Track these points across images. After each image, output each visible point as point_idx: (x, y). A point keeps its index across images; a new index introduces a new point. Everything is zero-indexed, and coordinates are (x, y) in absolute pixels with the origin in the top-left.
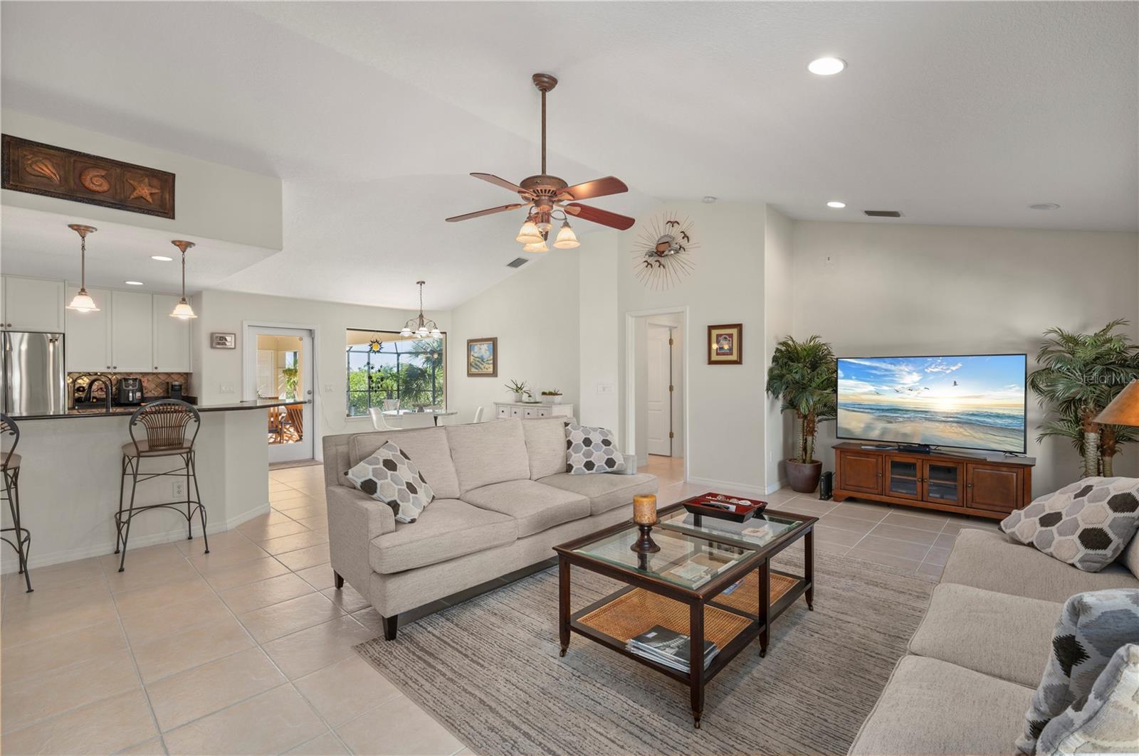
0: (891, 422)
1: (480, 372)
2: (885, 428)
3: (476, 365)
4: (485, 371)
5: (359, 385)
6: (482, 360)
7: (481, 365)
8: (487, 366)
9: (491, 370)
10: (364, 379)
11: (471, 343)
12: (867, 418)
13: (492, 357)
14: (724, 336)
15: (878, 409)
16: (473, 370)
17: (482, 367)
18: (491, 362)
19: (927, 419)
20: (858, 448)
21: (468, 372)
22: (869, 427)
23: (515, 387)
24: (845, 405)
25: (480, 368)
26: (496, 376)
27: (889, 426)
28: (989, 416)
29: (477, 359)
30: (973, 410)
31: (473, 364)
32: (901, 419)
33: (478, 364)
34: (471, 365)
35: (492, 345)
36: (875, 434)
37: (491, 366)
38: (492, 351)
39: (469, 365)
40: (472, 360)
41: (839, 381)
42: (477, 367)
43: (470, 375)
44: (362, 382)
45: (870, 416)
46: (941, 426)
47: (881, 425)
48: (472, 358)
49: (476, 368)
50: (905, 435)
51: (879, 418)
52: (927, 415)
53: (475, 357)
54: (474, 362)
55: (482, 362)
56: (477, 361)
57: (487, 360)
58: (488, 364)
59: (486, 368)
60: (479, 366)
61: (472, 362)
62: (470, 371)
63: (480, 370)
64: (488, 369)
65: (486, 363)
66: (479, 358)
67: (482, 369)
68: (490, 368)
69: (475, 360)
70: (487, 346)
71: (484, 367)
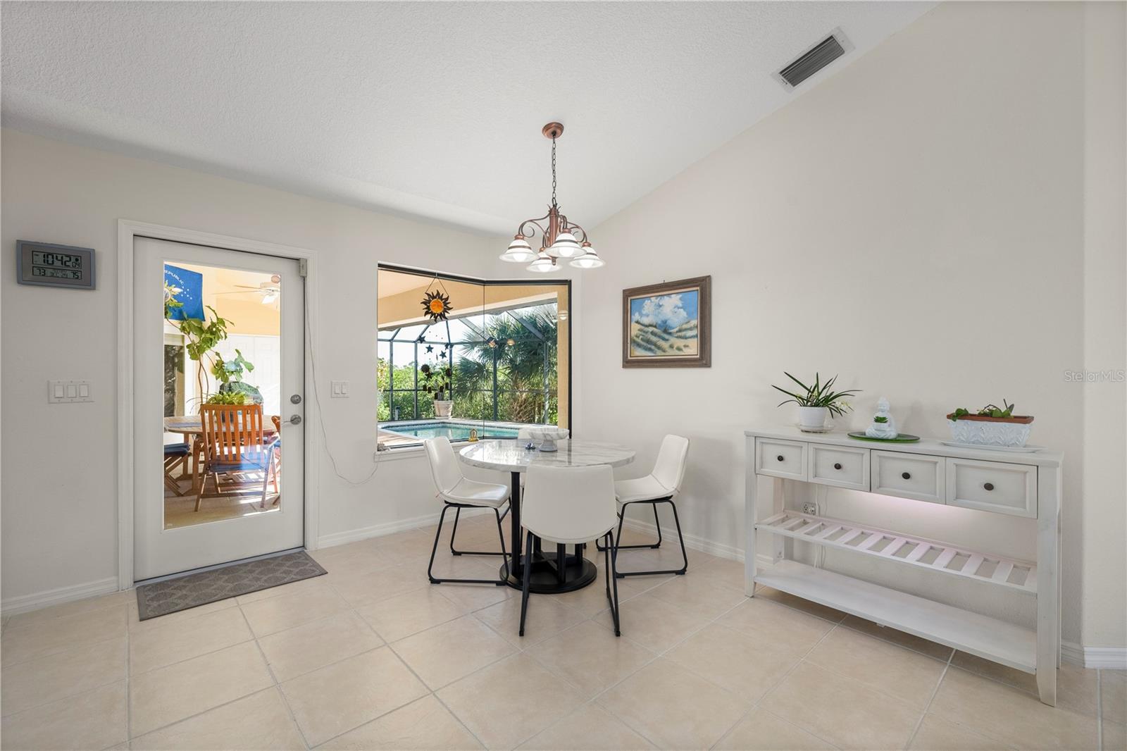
1: (659, 355)
3: (648, 341)
4: (672, 354)
5: (404, 382)
6: (665, 331)
7: (661, 343)
8: (678, 343)
9: (691, 352)
10: (410, 375)
11: (632, 296)
13: (696, 322)
16: (639, 353)
17: (664, 344)
18: (694, 333)
21: (625, 358)
25: (659, 348)
26: (709, 364)
29: (651, 329)
31: (640, 341)
33: (654, 339)
34: (634, 343)
35: (693, 296)
37: (694, 343)
38: (694, 308)
39: (629, 342)
40: (636, 333)
42: (648, 344)
43: (631, 363)
44: (408, 379)
48: (636, 326)
49: (650, 350)
53: (646, 326)
54: (641, 337)
55: (666, 336)
56: (653, 333)
57: (680, 331)
58: (682, 340)
59: (679, 349)
60: (655, 345)
61: (637, 337)
62: (631, 357)
63: (659, 352)
64: (684, 349)
65: (677, 337)
66: (655, 327)
67: (664, 351)
68: (691, 349)
69: (647, 332)
70: (681, 299)
71: (671, 347)
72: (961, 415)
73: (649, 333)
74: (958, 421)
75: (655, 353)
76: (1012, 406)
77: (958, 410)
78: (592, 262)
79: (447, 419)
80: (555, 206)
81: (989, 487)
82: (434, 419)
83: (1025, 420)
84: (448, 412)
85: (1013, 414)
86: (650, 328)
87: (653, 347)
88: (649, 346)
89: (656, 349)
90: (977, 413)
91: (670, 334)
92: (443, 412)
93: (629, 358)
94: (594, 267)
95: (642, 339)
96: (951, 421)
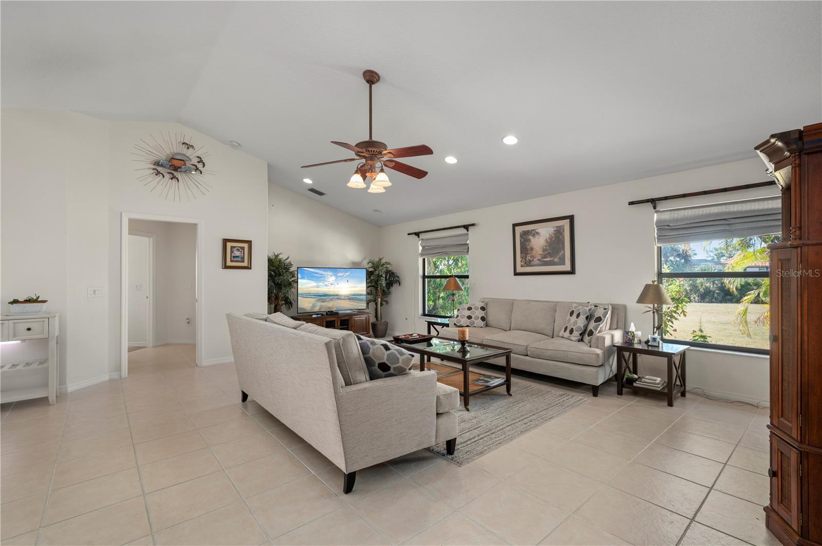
0: (323, 302)
2: (321, 305)
12: (313, 300)
14: (237, 248)
15: (318, 296)
19: (338, 299)
20: (310, 317)
22: (314, 306)
24: (302, 294)
27: (323, 304)
28: (358, 295)
30: (353, 293)
32: (328, 300)
36: (317, 309)
41: (299, 280)
45: (314, 299)
46: (343, 301)
47: (319, 304)
50: (330, 308)
51: (319, 300)
52: (337, 297)
72: (16, 302)
74: (14, 304)
76: (39, 297)
77: (14, 300)
81: (29, 329)
83: (44, 302)
85: (39, 300)
90: (23, 300)
96: (10, 305)
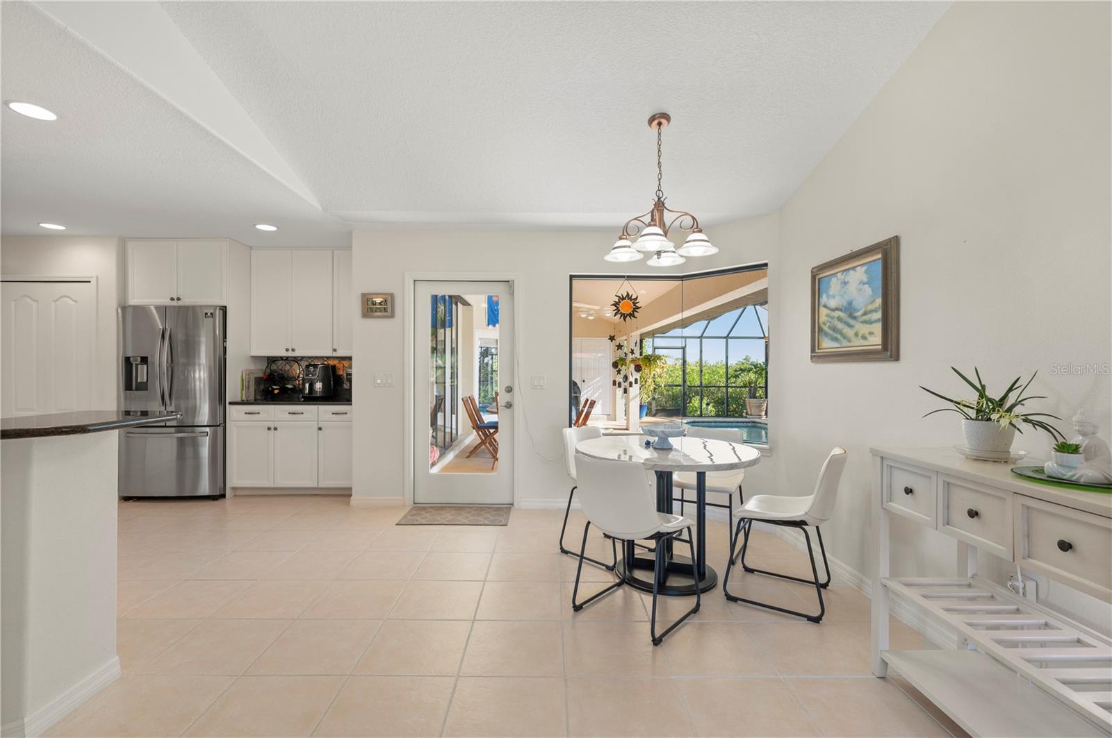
1: (845, 346)
3: (834, 329)
4: (857, 344)
6: (851, 315)
7: (847, 330)
8: (863, 329)
9: (876, 341)
11: (821, 274)
13: (879, 301)
16: (827, 344)
17: (849, 332)
18: (879, 315)
21: (813, 350)
23: (972, 397)
25: (845, 337)
26: (896, 357)
29: (837, 314)
31: (826, 328)
33: (840, 326)
34: (820, 330)
35: (879, 268)
37: (878, 328)
38: (879, 283)
39: (816, 331)
40: (823, 318)
42: (834, 333)
43: (818, 355)
48: (823, 311)
49: (836, 339)
53: (833, 310)
54: (828, 324)
55: (852, 322)
56: (839, 319)
57: (865, 314)
58: (868, 326)
59: (864, 338)
60: (841, 333)
61: (825, 324)
62: (818, 349)
63: (845, 343)
64: (869, 338)
65: (862, 322)
66: (841, 310)
67: (850, 341)
68: (875, 337)
69: (833, 318)
70: (866, 272)
71: (856, 335)
73: (835, 319)
75: (841, 343)
78: (704, 249)
79: (760, 418)
80: (659, 198)
82: (746, 417)
84: (762, 411)
86: (837, 312)
87: (839, 336)
88: (835, 335)
89: (842, 339)
91: (855, 318)
92: (754, 411)
93: (817, 351)
94: (706, 254)
95: (829, 327)
